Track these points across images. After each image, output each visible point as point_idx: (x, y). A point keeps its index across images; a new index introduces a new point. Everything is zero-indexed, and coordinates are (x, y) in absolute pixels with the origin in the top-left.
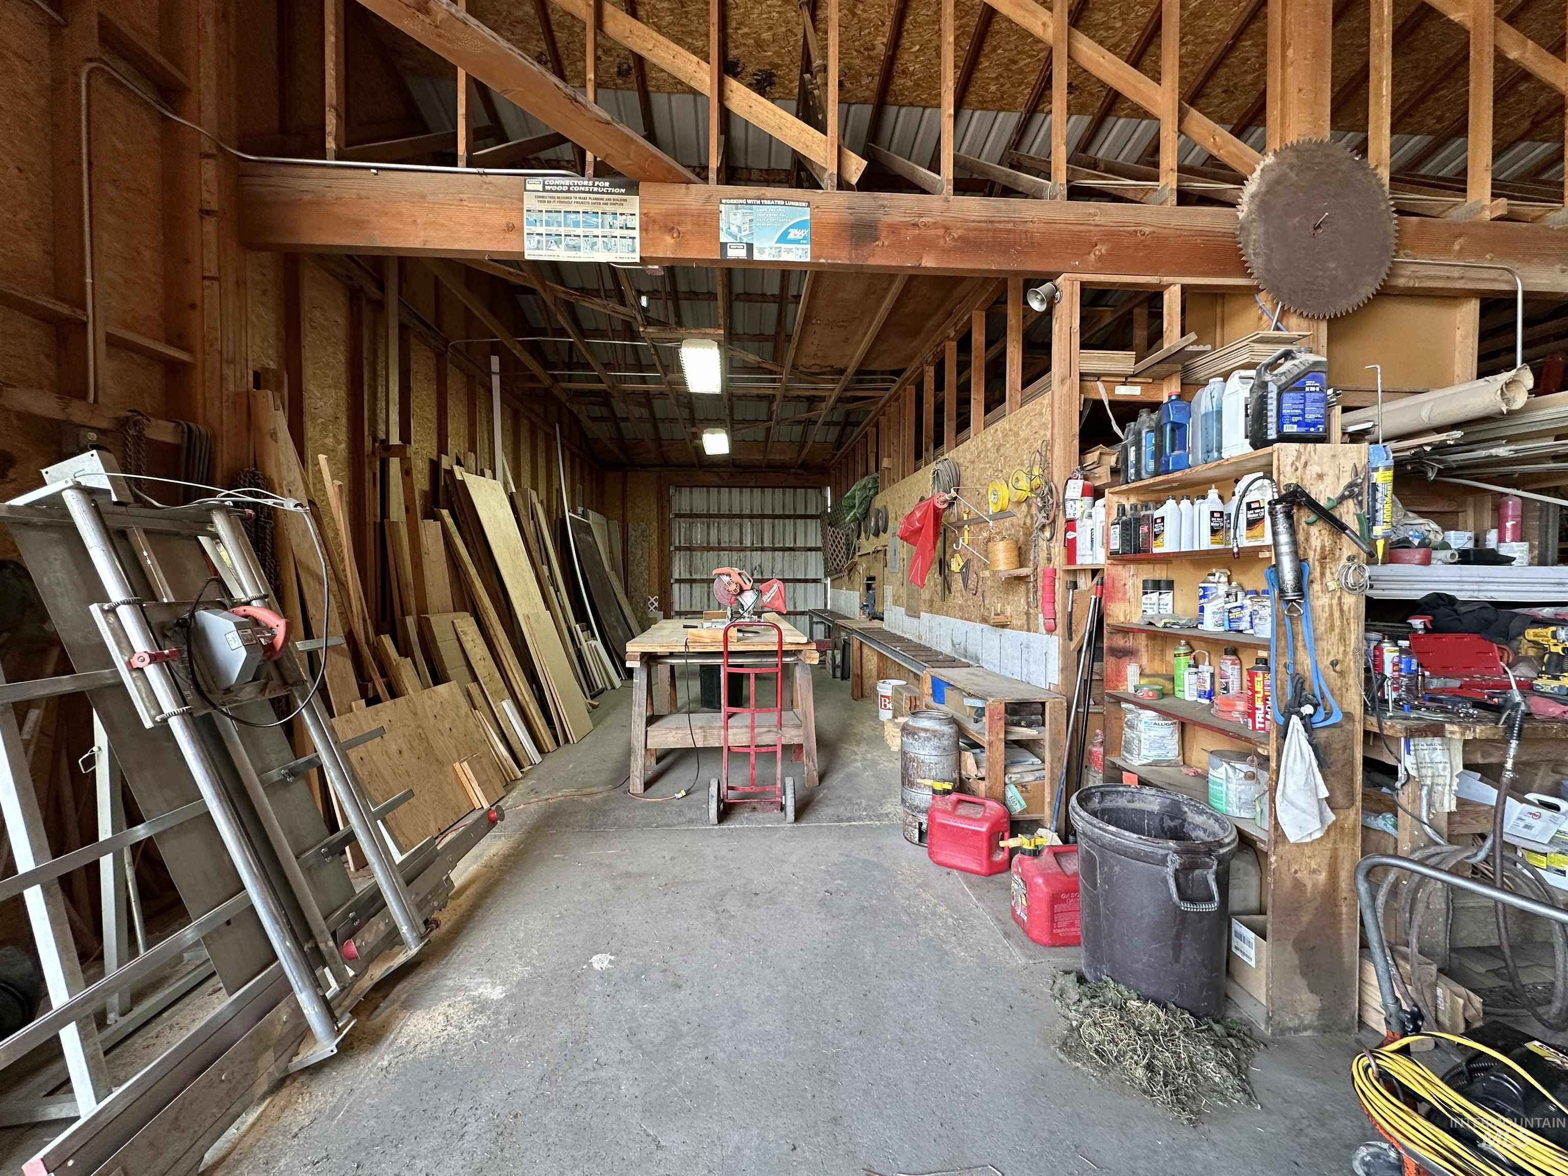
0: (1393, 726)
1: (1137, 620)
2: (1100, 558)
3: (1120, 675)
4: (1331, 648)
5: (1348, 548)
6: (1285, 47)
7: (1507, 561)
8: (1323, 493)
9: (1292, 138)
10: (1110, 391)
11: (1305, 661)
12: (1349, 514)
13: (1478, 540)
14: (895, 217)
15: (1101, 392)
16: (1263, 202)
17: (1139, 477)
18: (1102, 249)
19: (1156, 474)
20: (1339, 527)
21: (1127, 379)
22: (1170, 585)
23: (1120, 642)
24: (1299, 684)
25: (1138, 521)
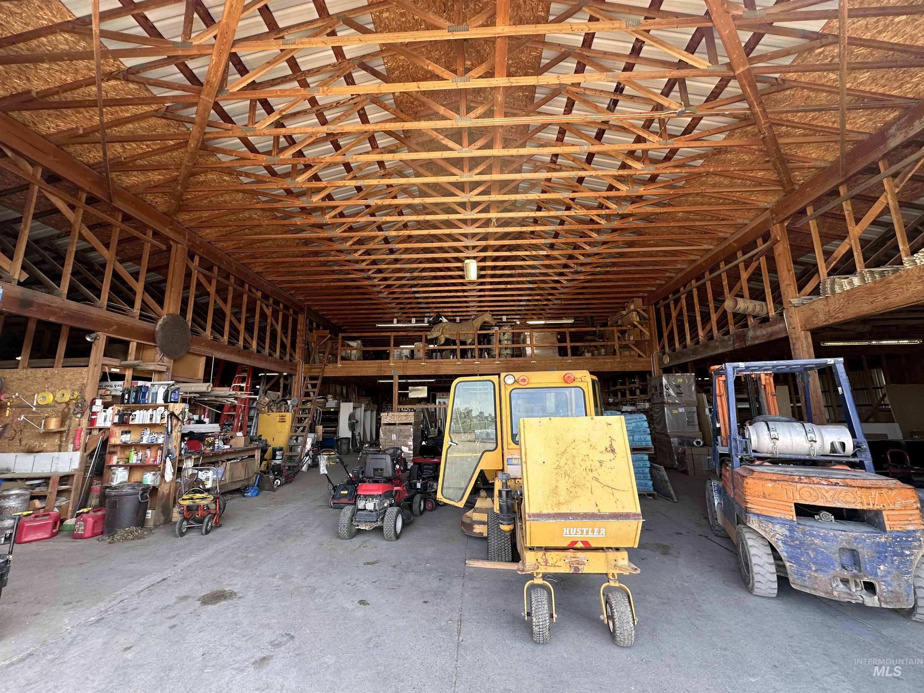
0: (184, 458)
1: (118, 442)
2: (108, 424)
3: (110, 459)
4: (175, 444)
5: (180, 423)
6: (172, 287)
7: (205, 423)
8: (177, 413)
9: (171, 311)
10: (110, 369)
11: (170, 446)
12: (180, 417)
13: (200, 417)
14: (42, 301)
15: (107, 370)
16: (163, 326)
17: (128, 403)
18: (115, 327)
19: (134, 403)
20: (179, 419)
21: (116, 367)
22: (129, 432)
23: (112, 449)
24: (169, 450)
25: (124, 414)
